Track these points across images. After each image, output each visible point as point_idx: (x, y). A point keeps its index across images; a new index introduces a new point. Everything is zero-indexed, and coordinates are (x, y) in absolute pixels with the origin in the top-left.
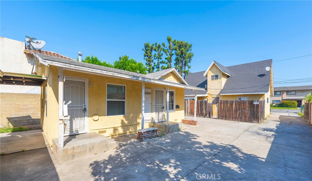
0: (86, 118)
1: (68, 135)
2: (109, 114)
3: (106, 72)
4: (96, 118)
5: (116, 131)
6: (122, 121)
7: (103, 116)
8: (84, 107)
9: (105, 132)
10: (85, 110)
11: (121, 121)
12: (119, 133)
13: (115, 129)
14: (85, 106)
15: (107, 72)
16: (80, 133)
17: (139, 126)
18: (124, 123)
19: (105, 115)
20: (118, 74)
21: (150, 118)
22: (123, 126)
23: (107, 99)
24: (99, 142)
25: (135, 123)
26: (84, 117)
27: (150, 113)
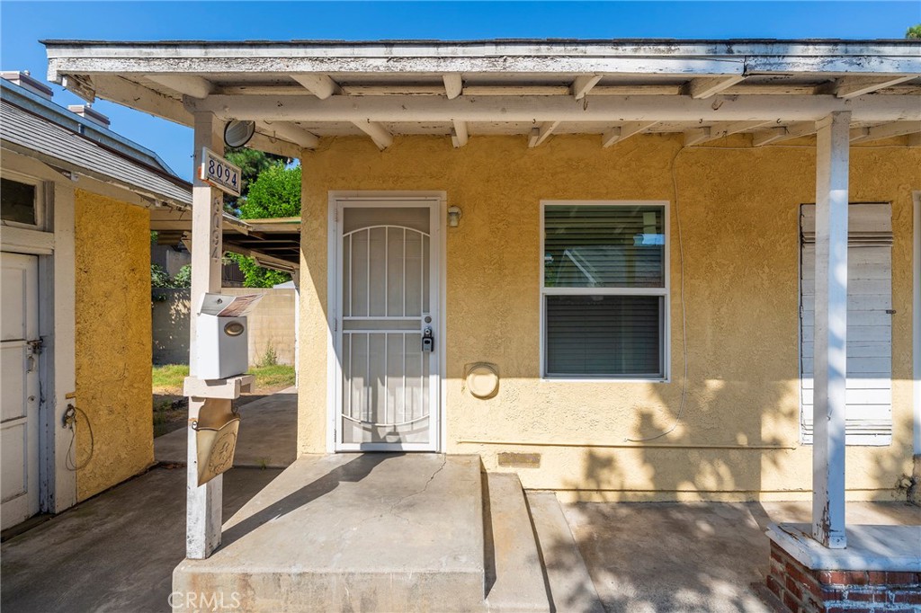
0: (433, 379)
2: (555, 367)
3: (432, 51)
4: (485, 382)
6: (646, 418)
7: (519, 375)
8: (424, 325)
9: (534, 460)
10: (429, 340)
14: (428, 320)
15: (443, 51)
16: (405, 447)
17: (775, 462)
18: (660, 433)
19: (532, 374)
20: (544, 50)
22: (650, 442)
23: (547, 284)
25: (743, 440)
26: (426, 375)
27: (887, 382)
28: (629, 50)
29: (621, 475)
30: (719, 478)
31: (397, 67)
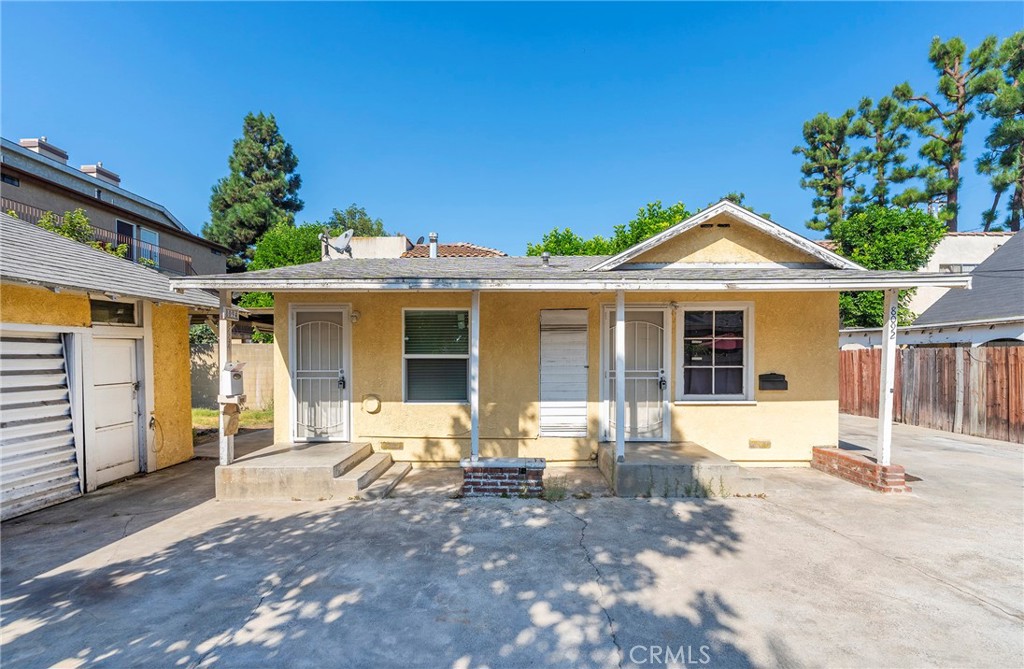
0: (345, 403)
1: (305, 439)
2: (411, 397)
4: (373, 404)
5: (435, 450)
6: (456, 421)
7: (391, 401)
8: (340, 375)
9: (400, 446)
10: (343, 383)
11: (451, 422)
12: (444, 457)
13: (431, 444)
14: (342, 372)
15: (306, 281)
16: (331, 439)
17: (524, 444)
18: (463, 427)
19: (398, 400)
20: (340, 281)
21: (581, 422)
22: (460, 435)
23: (406, 353)
24: (305, 470)
25: (508, 432)
26: (341, 401)
27: (583, 403)
28: (369, 281)
29: (443, 450)
30: (495, 452)
31: (290, 286)
